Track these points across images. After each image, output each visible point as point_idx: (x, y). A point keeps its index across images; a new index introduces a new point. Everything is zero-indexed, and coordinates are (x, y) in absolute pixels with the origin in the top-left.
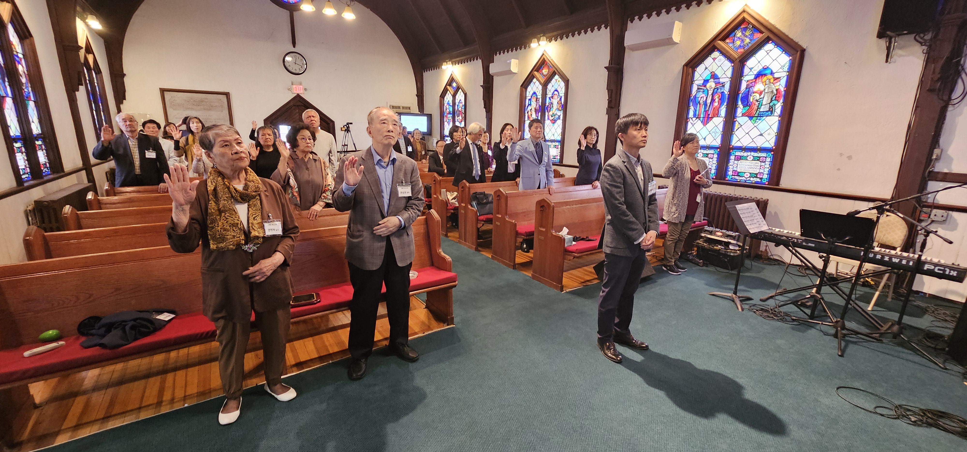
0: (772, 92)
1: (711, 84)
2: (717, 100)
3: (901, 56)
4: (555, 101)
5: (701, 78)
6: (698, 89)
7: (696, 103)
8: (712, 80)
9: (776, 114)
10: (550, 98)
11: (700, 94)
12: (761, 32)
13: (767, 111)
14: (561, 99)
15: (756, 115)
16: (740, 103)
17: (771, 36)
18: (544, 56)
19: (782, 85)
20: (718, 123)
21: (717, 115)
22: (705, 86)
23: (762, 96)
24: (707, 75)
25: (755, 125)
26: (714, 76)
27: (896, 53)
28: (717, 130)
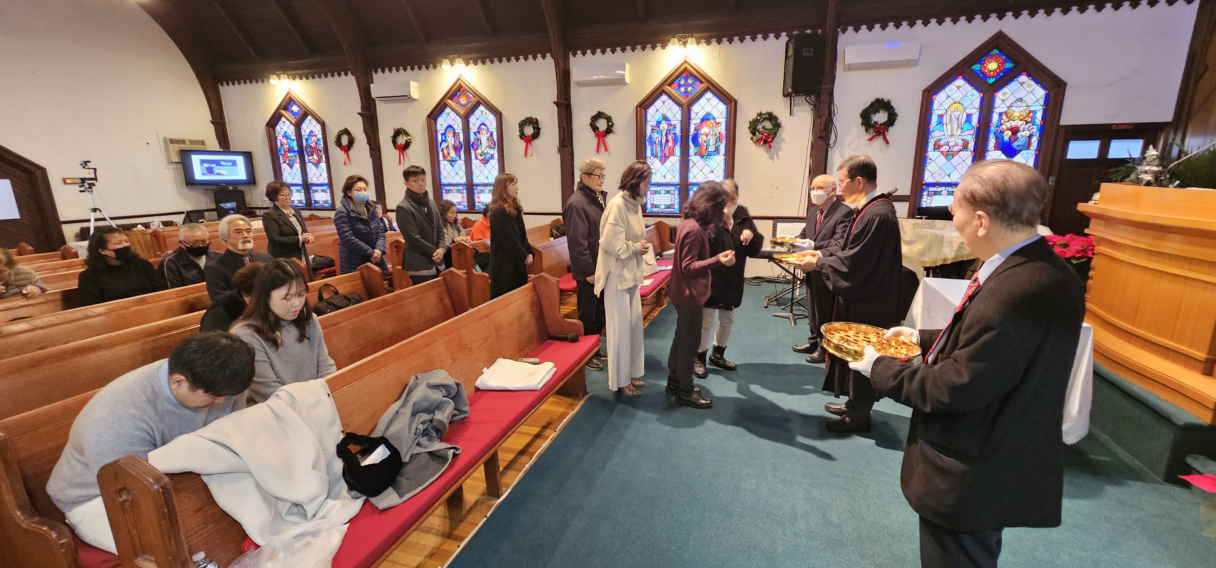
0: (716, 134)
1: (664, 126)
2: (671, 140)
3: (798, 111)
4: (484, 138)
5: (653, 120)
6: (652, 129)
7: (652, 143)
8: (664, 122)
9: (721, 154)
10: (475, 133)
11: (655, 135)
12: (702, 83)
13: (714, 151)
14: (492, 134)
15: (706, 155)
16: (691, 143)
17: (711, 87)
18: (460, 82)
19: (722, 129)
20: (675, 161)
21: (672, 153)
22: (659, 127)
23: (708, 138)
24: (659, 117)
25: (706, 163)
26: (665, 118)
27: (795, 109)
28: (675, 168)
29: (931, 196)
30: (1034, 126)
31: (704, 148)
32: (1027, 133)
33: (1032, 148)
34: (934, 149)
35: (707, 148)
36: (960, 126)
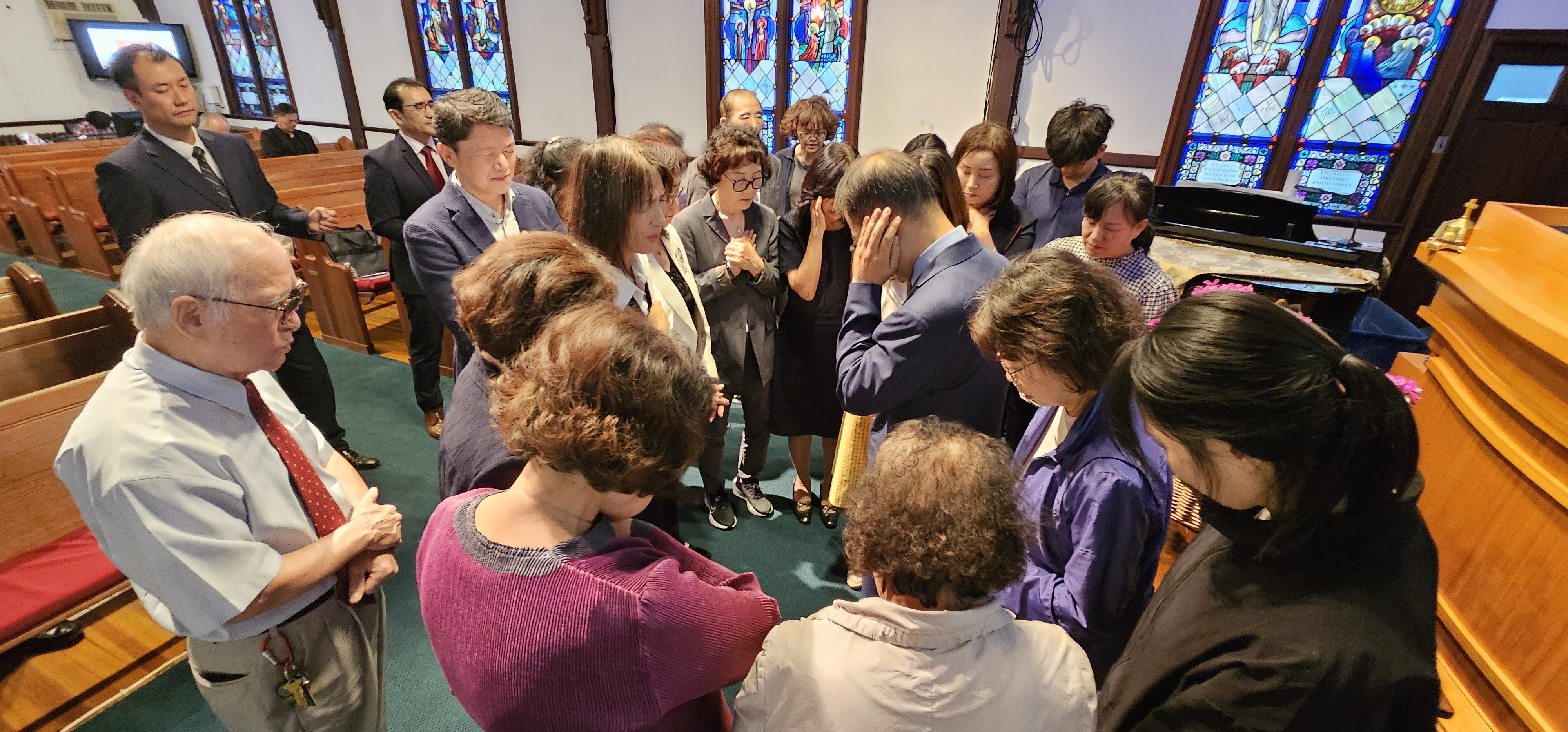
2: (762, 30)
4: (481, 14)
6: (732, 8)
7: (733, 35)
9: (842, 59)
10: (467, 5)
11: (737, 19)
13: (831, 54)
14: (491, 8)
15: (818, 59)
16: (794, 38)
19: (845, 11)
20: (767, 67)
21: (765, 56)
22: (742, 4)
23: (822, 28)
25: (819, 75)
28: (768, 81)
29: (1199, 160)
30: (1432, 30)
31: (815, 46)
32: (1414, 43)
33: (1416, 76)
34: (1221, 68)
35: (820, 48)
36: (1279, 22)
